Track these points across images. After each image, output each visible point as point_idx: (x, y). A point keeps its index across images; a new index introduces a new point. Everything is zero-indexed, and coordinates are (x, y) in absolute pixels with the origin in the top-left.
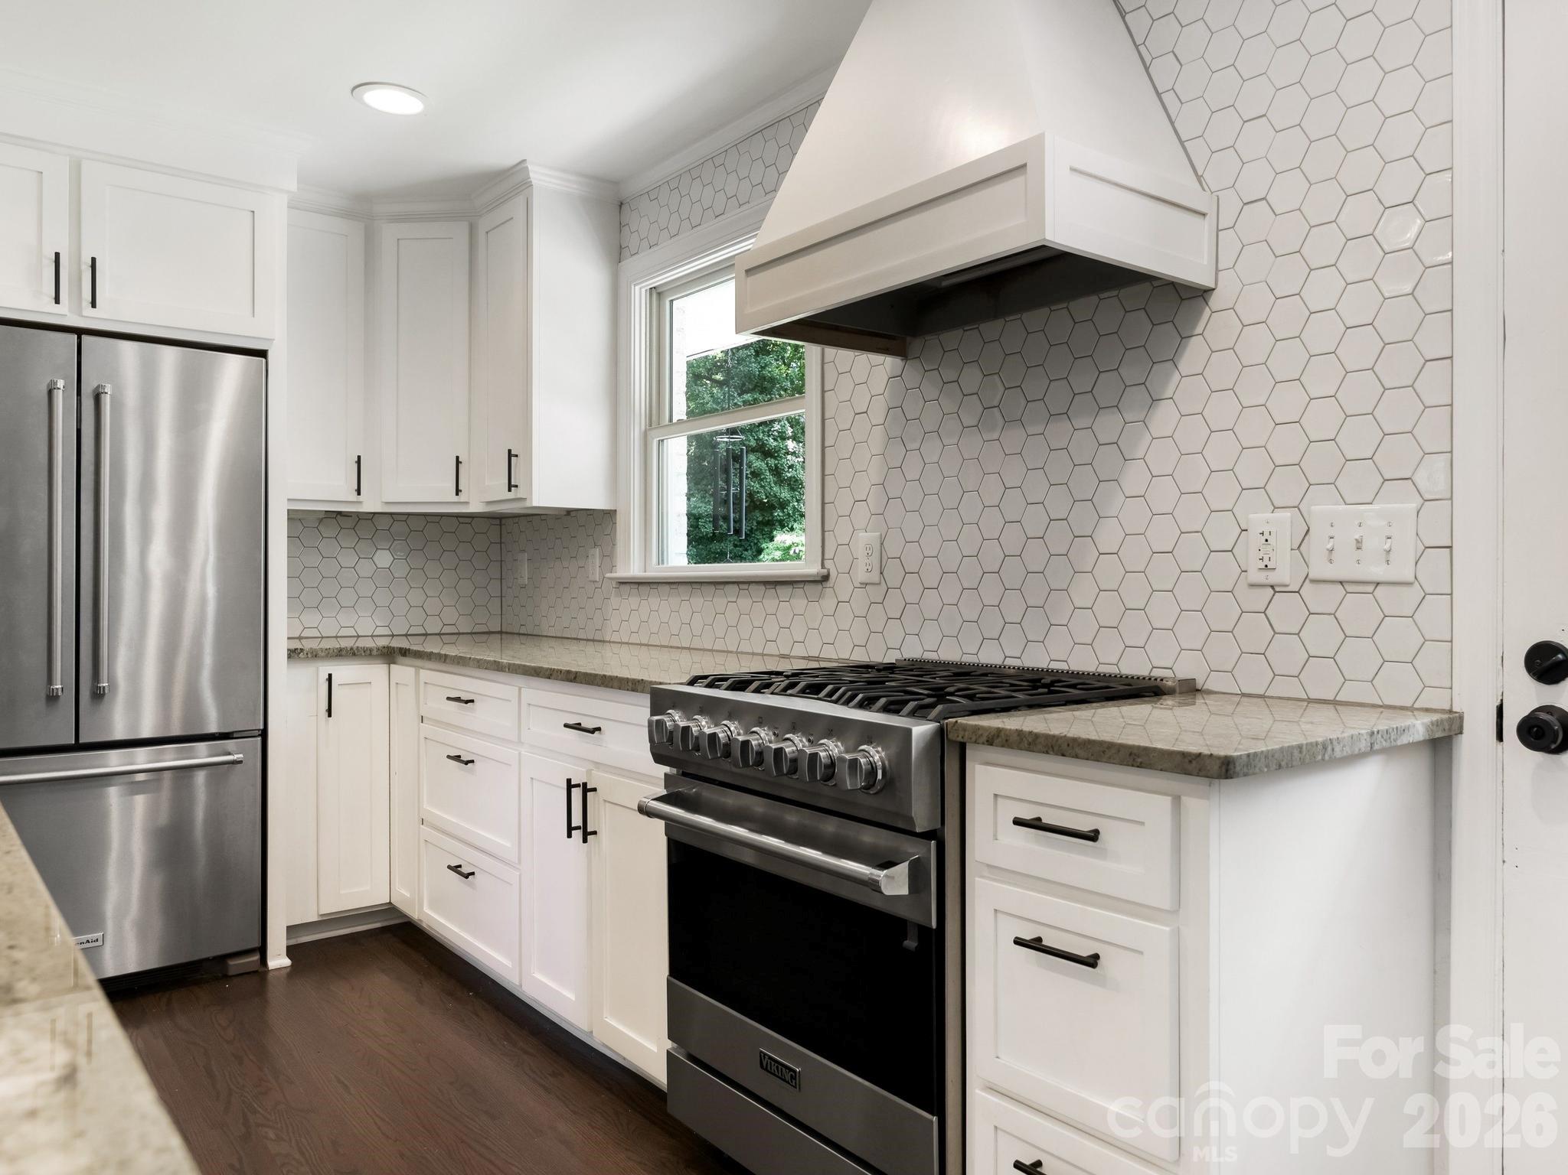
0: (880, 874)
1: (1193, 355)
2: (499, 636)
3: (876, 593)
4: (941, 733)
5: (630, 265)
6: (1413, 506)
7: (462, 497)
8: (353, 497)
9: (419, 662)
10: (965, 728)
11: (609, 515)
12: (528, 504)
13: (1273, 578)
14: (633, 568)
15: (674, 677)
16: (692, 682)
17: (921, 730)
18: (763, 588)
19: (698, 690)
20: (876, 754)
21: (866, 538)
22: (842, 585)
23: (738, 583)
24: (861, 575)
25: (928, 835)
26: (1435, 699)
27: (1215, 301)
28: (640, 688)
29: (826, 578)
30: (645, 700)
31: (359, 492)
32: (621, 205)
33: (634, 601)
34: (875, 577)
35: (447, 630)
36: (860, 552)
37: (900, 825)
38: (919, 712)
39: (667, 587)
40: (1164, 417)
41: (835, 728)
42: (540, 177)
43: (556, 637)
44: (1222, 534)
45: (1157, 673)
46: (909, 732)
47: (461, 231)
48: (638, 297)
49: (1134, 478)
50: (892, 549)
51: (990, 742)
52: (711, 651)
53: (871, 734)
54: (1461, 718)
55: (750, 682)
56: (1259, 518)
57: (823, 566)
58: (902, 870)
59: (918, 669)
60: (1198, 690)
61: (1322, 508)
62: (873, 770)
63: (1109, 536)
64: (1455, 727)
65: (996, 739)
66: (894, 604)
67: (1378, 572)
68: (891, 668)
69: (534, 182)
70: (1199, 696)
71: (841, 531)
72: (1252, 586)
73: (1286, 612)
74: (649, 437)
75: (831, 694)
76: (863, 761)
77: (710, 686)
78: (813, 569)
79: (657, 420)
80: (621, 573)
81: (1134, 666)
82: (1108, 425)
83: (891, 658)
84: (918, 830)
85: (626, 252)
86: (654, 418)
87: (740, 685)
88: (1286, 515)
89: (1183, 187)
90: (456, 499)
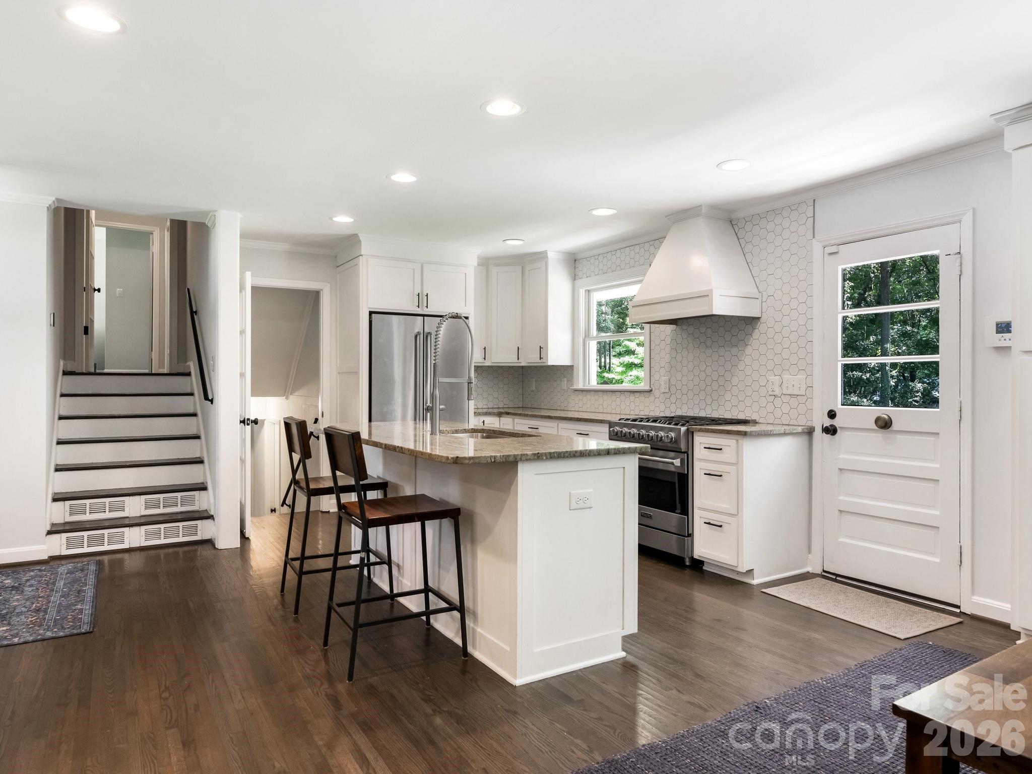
0: (674, 461)
1: (756, 334)
2: (522, 409)
3: (668, 396)
4: (688, 429)
5: (579, 282)
6: (805, 377)
7: (520, 361)
8: (482, 360)
9: (514, 417)
10: (693, 428)
11: (572, 367)
12: (546, 364)
13: (775, 393)
14: (580, 386)
15: (615, 419)
16: (620, 420)
17: (683, 429)
18: (629, 393)
19: (623, 421)
20: (673, 435)
21: (664, 379)
22: (656, 393)
23: (620, 391)
24: (663, 390)
25: (684, 452)
26: (809, 424)
27: (761, 320)
28: (603, 422)
29: (651, 391)
30: (607, 425)
31: (485, 359)
32: (575, 260)
33: (580, 397)
34: (667, 390)
35: (505, 406)
36: (662, 383)
37: (678, 450)
38: (683, 425)
39: (594, 392)
40: (748, 350)
41: (662, 429)
42: (551, 255)
43: (547, 409)
44: (763, 382)
45: (747, 418)
46: (680, 429)
47: (519, 269)
48: (582, 292)
49: (741, 366)
50: (673, 382)
51: (699, 431)
52: (602, 413)
53: (671, 430)
54: (814, 428)
55: (637, 420)
56: (772, 378)
57: (650, 387)
58: (679, 460)
59: (681, 417)
60: (757, 423)
61: (786, 376)
62: (672, 438)
63: (735, 381)
64: (812, 430)
65: (699, 430)
66: (673, 399)
67: (796, 392)
68: (673, 417)
69: (549, 257)
70: (757, 424)
71: (656, 376)
72: (770, 395)
73: (778, 402)
74: (585, 341)
75: (660, 422)
76: (670, 436)
77: (625, 421)
78: (647, 388)
79: (587, 335)
80: (575, 387)
81: (741, 416)
82: (734, 351)
83: (672, 415)
84: (683, 451)
85: (577, 277)
86: (587, 334)
87: (635, 420)
88: (777, 377)
89: (753, 291)
90: (517, 361)
